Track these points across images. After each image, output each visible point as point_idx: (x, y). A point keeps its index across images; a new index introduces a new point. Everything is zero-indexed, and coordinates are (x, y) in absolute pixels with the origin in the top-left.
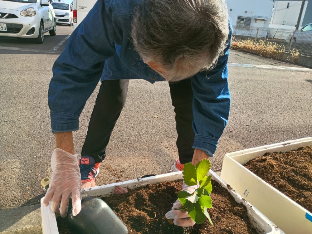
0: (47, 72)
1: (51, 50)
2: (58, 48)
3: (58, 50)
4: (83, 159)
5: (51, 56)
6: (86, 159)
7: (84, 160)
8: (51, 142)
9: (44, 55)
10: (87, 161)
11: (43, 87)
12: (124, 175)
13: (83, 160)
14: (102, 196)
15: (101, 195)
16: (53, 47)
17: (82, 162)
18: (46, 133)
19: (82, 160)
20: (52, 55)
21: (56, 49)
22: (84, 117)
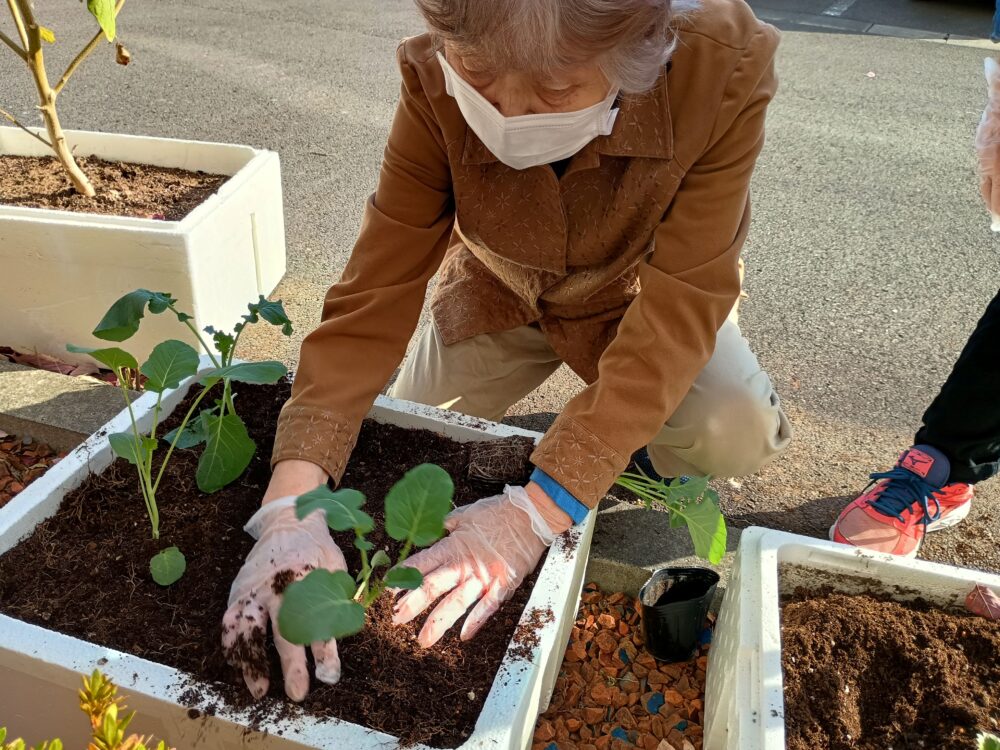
0: (798, 98)
1: (819, 18)
2: (845, 9)
3: (844, 16)
4: (915, 453)
5: (818, 38)
6: (925, 457)
7: (917, 457)
8: (769, 344)
9: (797, 34)
10: (924, 464)
11: (774, 151)
12: (990, 534)
13: (912, 457)
14: (920, 593)
15: (917, 588)
16: (827, 7)
17: (907, 460)
18: (761, 309)
19: (910, 454)
20: (821, 35)
21: (837, 14)
22: (889, 282)
